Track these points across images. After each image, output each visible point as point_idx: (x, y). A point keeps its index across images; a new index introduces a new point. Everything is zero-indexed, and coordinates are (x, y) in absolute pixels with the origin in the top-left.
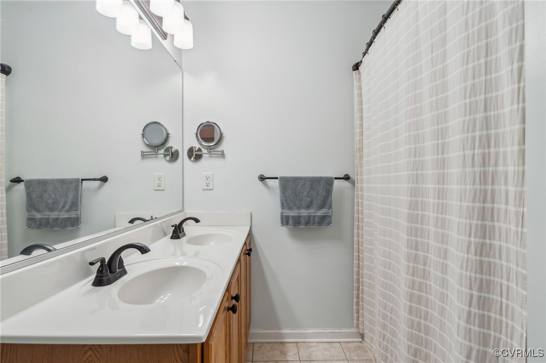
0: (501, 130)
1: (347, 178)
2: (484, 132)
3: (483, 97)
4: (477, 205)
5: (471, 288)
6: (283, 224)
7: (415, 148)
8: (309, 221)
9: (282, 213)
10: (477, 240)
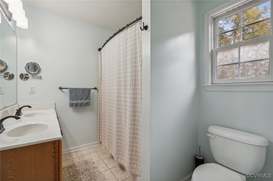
0: (138, 78)
1: (96, 89)
2: (135, 78)
3: (135, 69)
4: (133, 96)
5: (132, 117)
6: (70, 106)
7: (119, 80)
8: (81, 105)
9: (70, 102)
10: (133, 105)
